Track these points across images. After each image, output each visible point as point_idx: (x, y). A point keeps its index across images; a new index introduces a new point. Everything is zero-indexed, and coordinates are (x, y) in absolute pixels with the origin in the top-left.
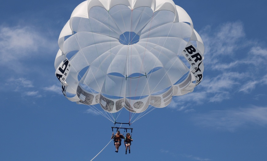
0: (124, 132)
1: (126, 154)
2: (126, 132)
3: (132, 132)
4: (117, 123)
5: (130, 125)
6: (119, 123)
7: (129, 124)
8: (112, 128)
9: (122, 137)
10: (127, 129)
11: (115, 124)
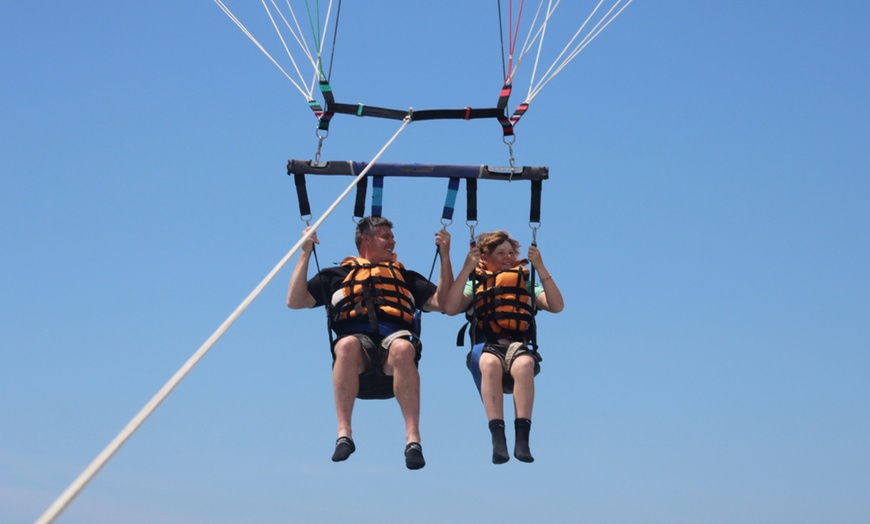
0: (448, 213)
1: (500, 458)
2: (472, 214)
3: (535, 216)
4: (350, 109)
5: (508, 130)
6: (369, 111)
7: (498, 113)
8: (299, 171)
9: (417, 290)
10: (472, 176)
11: (324, 125)
